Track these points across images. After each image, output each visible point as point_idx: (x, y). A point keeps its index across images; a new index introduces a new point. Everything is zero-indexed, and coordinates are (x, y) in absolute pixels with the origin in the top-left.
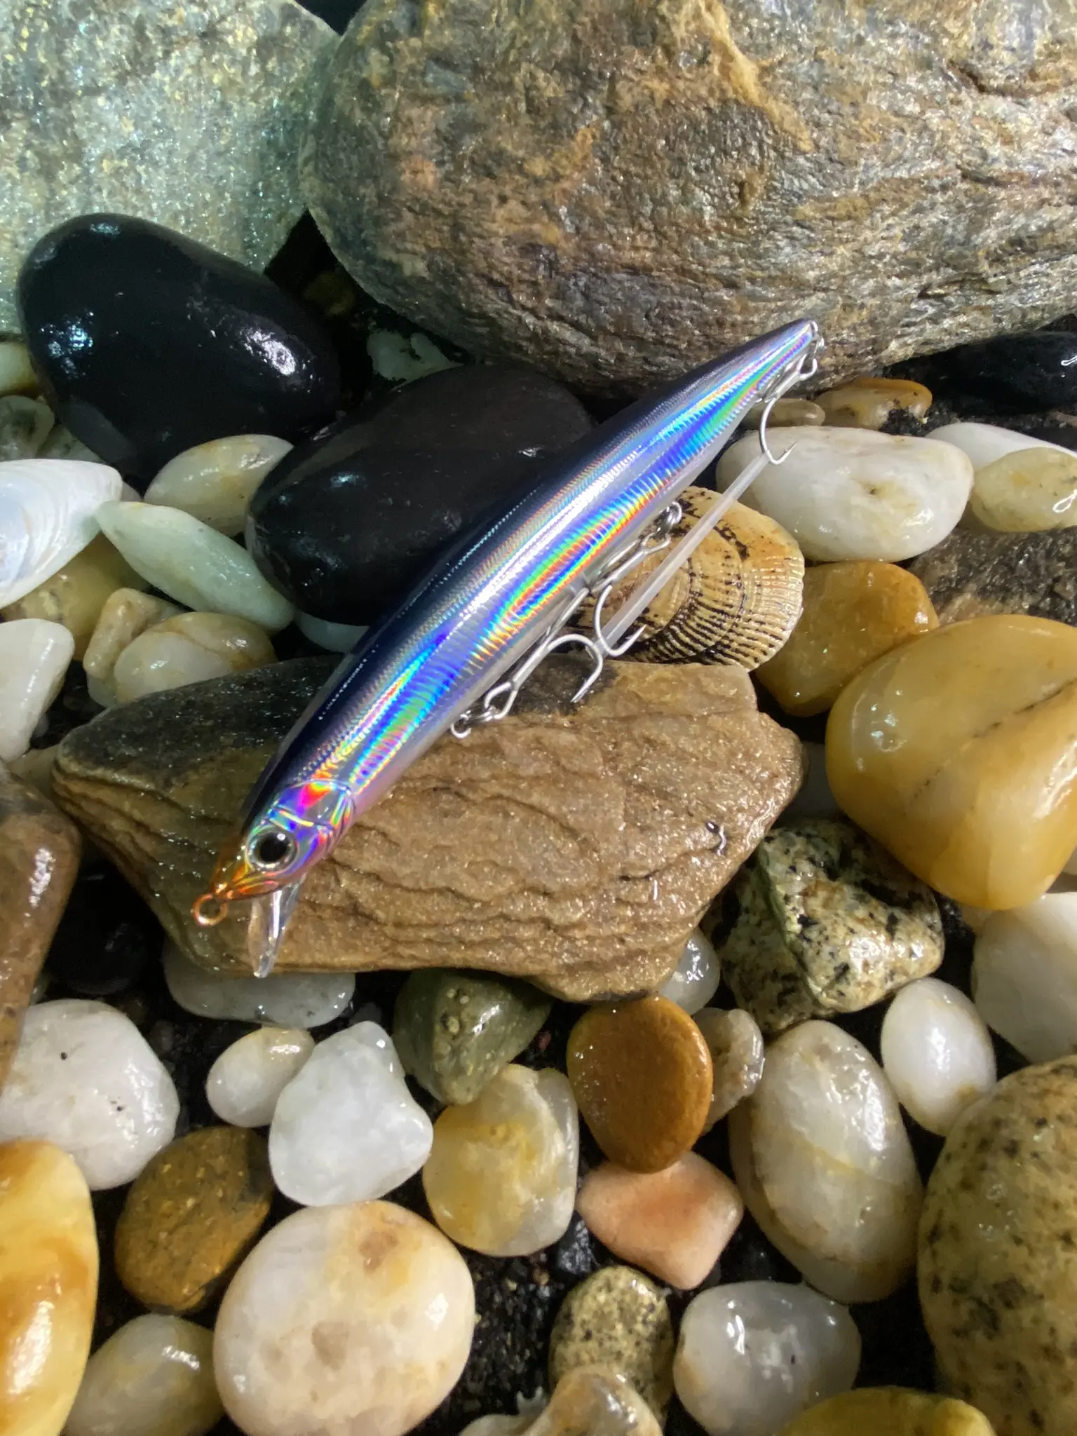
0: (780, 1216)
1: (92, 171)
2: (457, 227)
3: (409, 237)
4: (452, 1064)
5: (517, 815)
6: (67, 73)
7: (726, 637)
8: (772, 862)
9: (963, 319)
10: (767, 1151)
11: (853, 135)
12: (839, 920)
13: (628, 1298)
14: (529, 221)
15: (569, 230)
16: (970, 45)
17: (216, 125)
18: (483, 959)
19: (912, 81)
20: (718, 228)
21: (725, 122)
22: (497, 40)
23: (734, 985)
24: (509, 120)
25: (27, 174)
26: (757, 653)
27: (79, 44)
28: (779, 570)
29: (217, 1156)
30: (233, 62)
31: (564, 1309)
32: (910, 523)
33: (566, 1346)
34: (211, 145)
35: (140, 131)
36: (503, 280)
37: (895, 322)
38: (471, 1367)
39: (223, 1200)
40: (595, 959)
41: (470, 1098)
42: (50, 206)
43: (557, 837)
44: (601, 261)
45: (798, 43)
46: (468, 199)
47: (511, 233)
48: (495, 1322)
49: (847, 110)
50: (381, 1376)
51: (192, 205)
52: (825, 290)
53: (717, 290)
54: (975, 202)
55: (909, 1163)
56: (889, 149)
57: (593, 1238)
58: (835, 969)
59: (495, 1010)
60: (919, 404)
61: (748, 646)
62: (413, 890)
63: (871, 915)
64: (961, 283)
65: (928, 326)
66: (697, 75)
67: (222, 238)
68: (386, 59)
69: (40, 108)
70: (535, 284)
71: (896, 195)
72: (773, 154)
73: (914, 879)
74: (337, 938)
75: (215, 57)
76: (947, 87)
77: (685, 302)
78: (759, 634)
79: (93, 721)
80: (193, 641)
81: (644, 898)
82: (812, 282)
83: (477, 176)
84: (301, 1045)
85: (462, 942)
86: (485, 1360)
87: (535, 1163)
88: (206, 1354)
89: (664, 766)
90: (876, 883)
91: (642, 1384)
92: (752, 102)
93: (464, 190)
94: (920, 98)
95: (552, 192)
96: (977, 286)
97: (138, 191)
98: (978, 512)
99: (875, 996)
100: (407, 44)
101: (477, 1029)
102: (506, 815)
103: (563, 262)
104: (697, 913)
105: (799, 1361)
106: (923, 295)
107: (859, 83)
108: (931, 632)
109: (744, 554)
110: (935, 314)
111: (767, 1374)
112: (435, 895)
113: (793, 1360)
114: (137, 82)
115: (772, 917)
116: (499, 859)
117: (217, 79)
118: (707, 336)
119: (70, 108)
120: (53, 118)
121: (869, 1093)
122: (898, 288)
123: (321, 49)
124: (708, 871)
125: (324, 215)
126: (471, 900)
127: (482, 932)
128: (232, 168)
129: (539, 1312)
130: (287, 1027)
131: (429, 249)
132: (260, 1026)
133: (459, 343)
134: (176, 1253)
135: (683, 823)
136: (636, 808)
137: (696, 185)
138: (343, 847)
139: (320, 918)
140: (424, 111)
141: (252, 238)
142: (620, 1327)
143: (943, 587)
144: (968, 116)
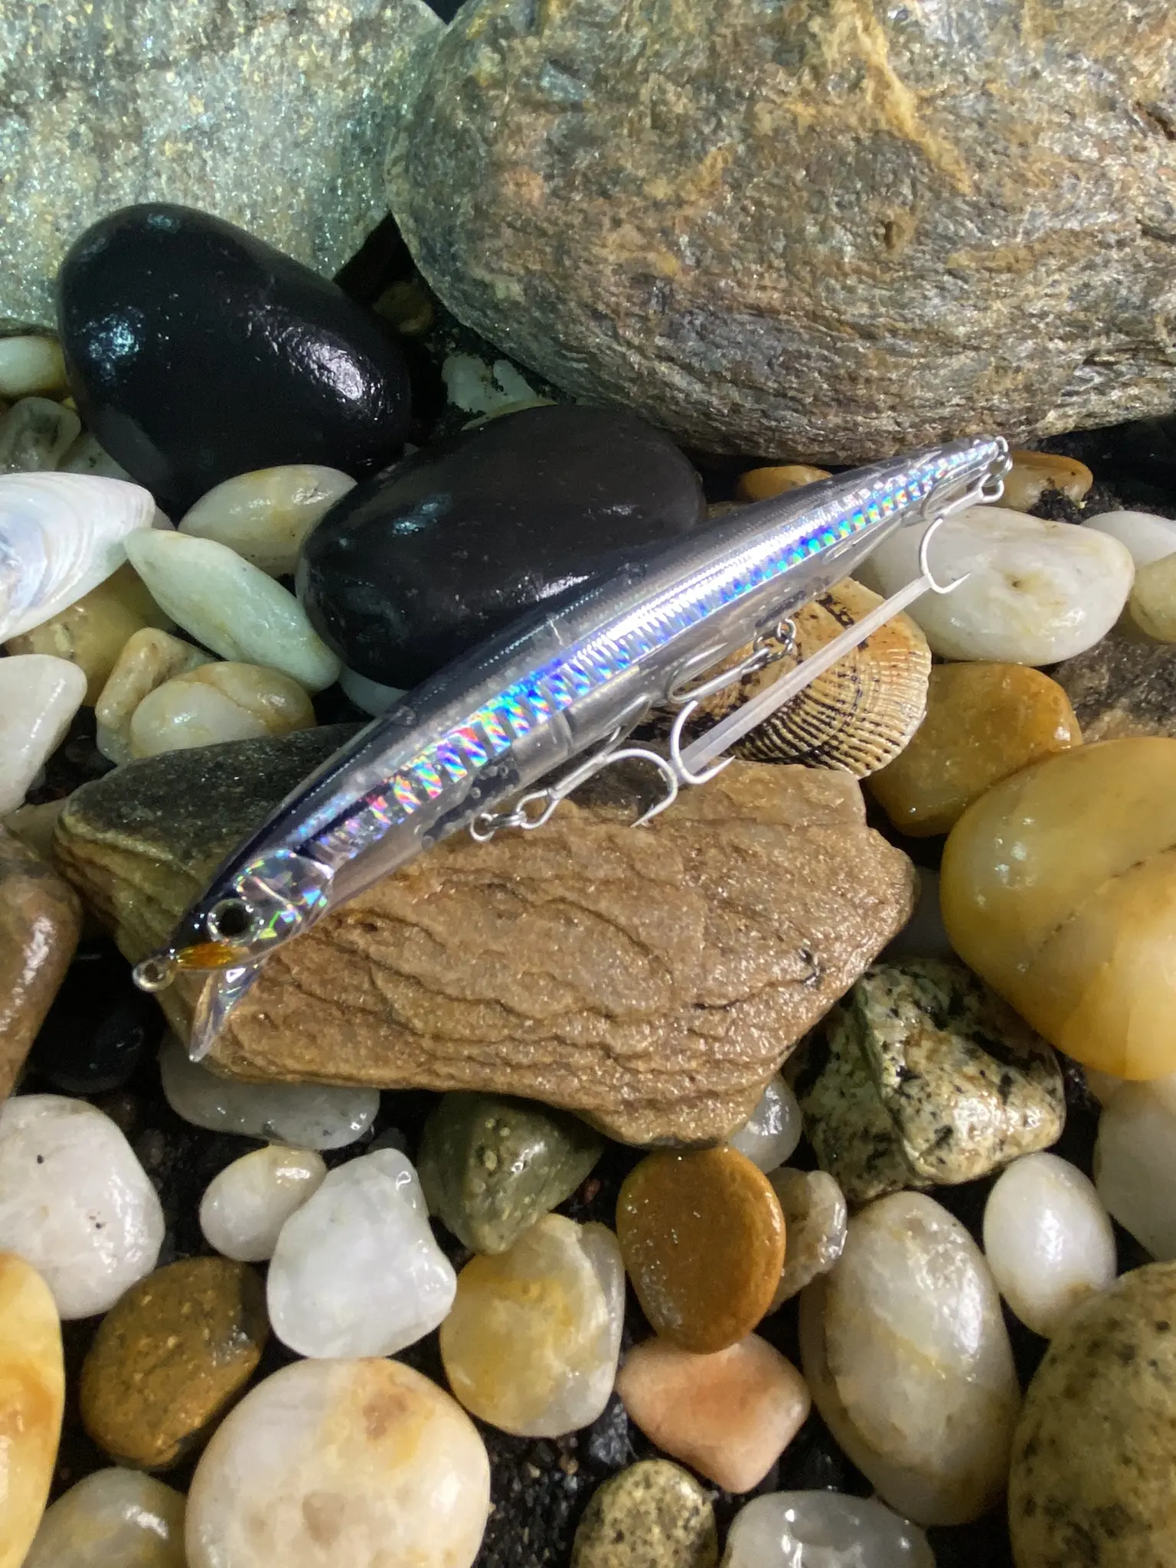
0: (852, 1415)
1: (153, 153)
2: (561, 251)
3: (506, 256)
4: (487, 1204)
5: (581, 922)
6: (135, 42)
7: (835, 737)
8: (871, 1003)
9: (1134, 391)
10: (843, 1337)
11: (1020, 179)
12: (945, 1076)
13: (668, 1498)
14: (643, 248)
15: (688, 262)
16: (1161, 86)
17: (297, 112)
18: (531, 1086)
19: (1091, 123)
20: (858, 271)
21: (875, 155)
22: (625, 48)
23: (817, 1143)
24: (630, 136)
25: (79, 150)
26: (870, 759)
27: (152, 12)
28: (902, 665)
29: (205, 1291)
30: (322, 45)
31: (593, 1504)
32: (1056, 623)
33: (592, 1546)
34: (288, 134)
35: (210, 113)
36: (609, 312)
37: (1055, 389)
39: (208, 1343)
40: (659, 1097)
41: (503, 1247)
42: (101, 188)
43: (626, 952)
44: (723, 298)
45: (963, 73)
46: (577, 220)
47: (622, 260)
48: (512, 1512)
49: (1015, 150)
50: (378, 1562)
51: (260, 199)
52: (976, 349)
53: (853, 340)
54: (1155, 261)
55: (1007, 1364)
56: (1059, 197)
57: (632, 1426)
58: (936, 1131)
59: (539, 1147)
60: (1078, 484)
61: (860, 750)
62: (457, 1000)
63: (982, 1073)
64: (1134, 352)
65: (1093, 397)
66: (847, 101)
67: (290, 239)
68: (497, 57)
69: (100, 79)
70: (644, 319)
71: (1065, 249)
72: (928, 195)
73: (1035, 1036)
74: (367, 1047)
75: (303, 38)
76: (1131, 131)
77: (815, 351)
78: (872, 737)
79: (107, 776)
80: (224, 693)
81: (721, 1031)
82: (962, 340)
83: (589, 195)
84: (311, 1169)
85: (507, 1063)
86: (496, 1557)
87: (573, 1329)
88: (176, 1520)
89: (754, 881)
90: (990, 1036)
92: (907, 135)
93: (574, 208)
94: (1100, 143)
95: (674, 218)
96: (1152, 356)
97: (201, 179)
98: (1137, 615)
99: (980, 1168)
100: (523, 43)
101: (517, 1168)
102: (569, 922)
103: (679, 297)
104: (781, 1054)
106: (1089, 361)
107: (1030, 122)
108: (1074, 748)
110: (1101, 384)
112: (482, 1007)
114: (212, 59)
115: (869, 1067)
116: (557, 972)
117: (302, 62)
118: (836, 392)
119: (134, 81)
120: (114, 92)
121: (965, 1282)
122: (1062, 352)
123: (421, 37)
124: (796, 1008)
125: (411, 223)
126: (521, 1016)
127: (531, 1054)
128: (310, 161)
129: (564, 1506)
130: (299, 1147)
131: (528, 270)
132: (263, 1144)
133: (551, 377)
134: (152, 1398)
135: (771, 948)
136: (718, 927)
137: (838, 220)
138: (379, 943)
139: (348, 1021)
140: (536, 119)
141: (324, 239)
142: (657, 1530)
143: (1091, 700)
144: (1153, 165)
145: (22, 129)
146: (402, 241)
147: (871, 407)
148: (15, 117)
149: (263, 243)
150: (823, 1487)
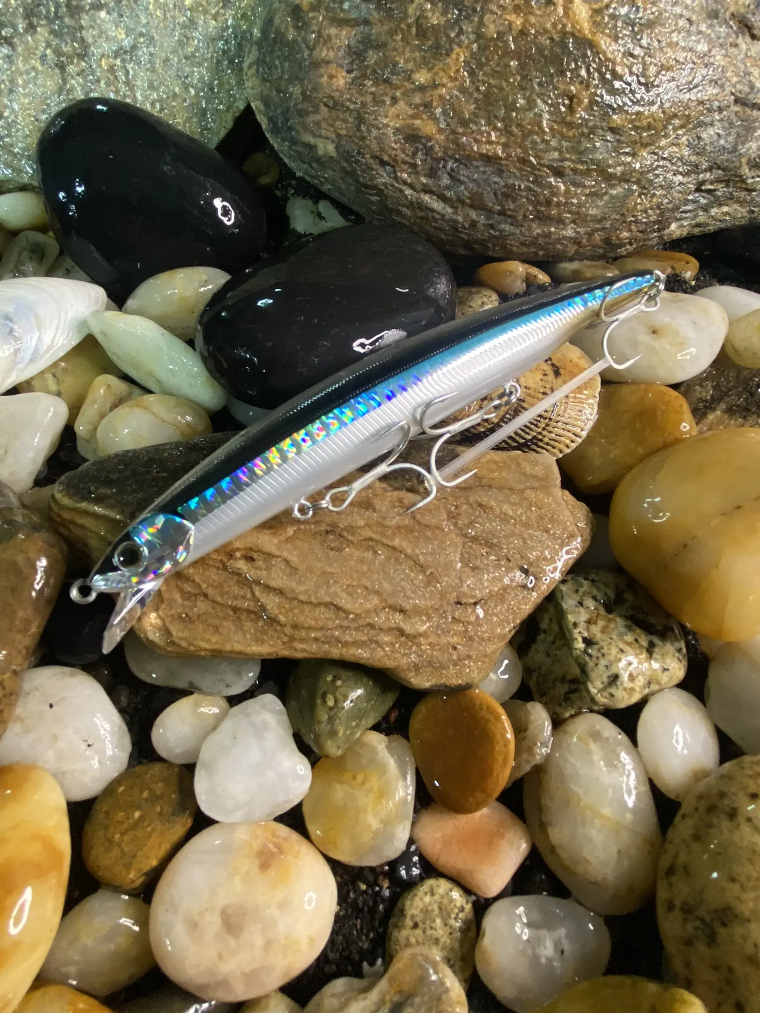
0: (558, 851)
1: (94, 66)
2: (360, 120)
3: (324, 125)
4: (329, 727)
5: (383, 553)
7: (540, 433)
8: (565, 597)
9: (725, 209)
10: (552, 803)
12: (613, 642)
13: (445, 901)
14: (413, 117)
15: (442, 126)
16: (747, 4)
17: (185, 36)
18: (354, 655)
19: (703, 27)
21: (563, 49)
23: (532, 684)
24: (402, 40)
25: (47, 66)
26: (562, 447)
29: (157, 783)
31: (399, 905)
32: (680, 357)
33: (399, 931)
34: (181, 51)
35: (129, 39)
36: (391, 161)
37: (677, 208)
38: (332, 942)
39: (160, 814)
40: (434, 660)
41: (339, 753)
42: (62, 91)
43: (412, 570)
44: (464, 150)
46: (369, 99)
47: (399, 125)
48: (350, 910)
50: (268, 945)
51: (165, 96)
52: (627, 181)
53: (549, 177)
54: (742, 121)
55: (653, 819)
57: (422, 857)
58: (608, 677)
59: (360, 692)
60: (690, 270)
61: (556, 441)
62: (307, 603)
63: (636, 640)
64: (727, 183)
65: (700, 213)
66: (544, 12)
67: (185, 122)
69: (58, 18)
70: (414, 166)
71: (685, 112)
72: (597, 76)
73: (669, 616)
74: (251, 633)
76: (728, 34)
77: (524, 185)
78: (564, 432)
79: (80, 468)
80: (154, 414)
81: (472, 618)
82: (618, 175)
83: (376, 84)
84: (220, 708)
85: (338, 640)
86: (341, 937)
87: (384, 801)
88: (144, 921)
89: (491, 525)
90: (641, 617)
91: (452, 962)
92: (584, 35)
93: (366, 92)
94: (708, 40)
95: (432, 96)
96: (739, 185)
97: (127, 83)
98: (730, 352)
99: (635, 698)
101: (347, 704)
102: (375, 553)
103: (437, 149)
104: (510, 631)
105: (566, 953)
106: (698, 190)
108: (692, 437)
109: (557, 373)
110: (706, 204)
111: (543, 960)
112: (322, 607)
113: (562, 952)
115: (564, 637)
116: (369, 584)
118: (538, 211)
119: (80, 18)
120: (67, 26)
121: (627, 768)
122: (681, 183)
124: (519, 602)
125: (262, 107)
126: (347, 612)
127: (354, 635)
128: (195, 69)
129: (381, 907)
130: (211, 694)
131: (338, 135)
132: (191, 693)
133: (355, 207)
134: (126, 849)
135: (503, 566)
136: (469, 554)
137: (538, 97)
138: (257, 568)
139: (239, 618)
140: (341, 31)
141: (208, 123)
142: (438, 921)
143: (701, 405)
144: (742, 56)
145: (10, 53)
146: (257, 120)
147: (560, 221)
148: (5, 45)
149: (169, 125)
150: (541, 893)
